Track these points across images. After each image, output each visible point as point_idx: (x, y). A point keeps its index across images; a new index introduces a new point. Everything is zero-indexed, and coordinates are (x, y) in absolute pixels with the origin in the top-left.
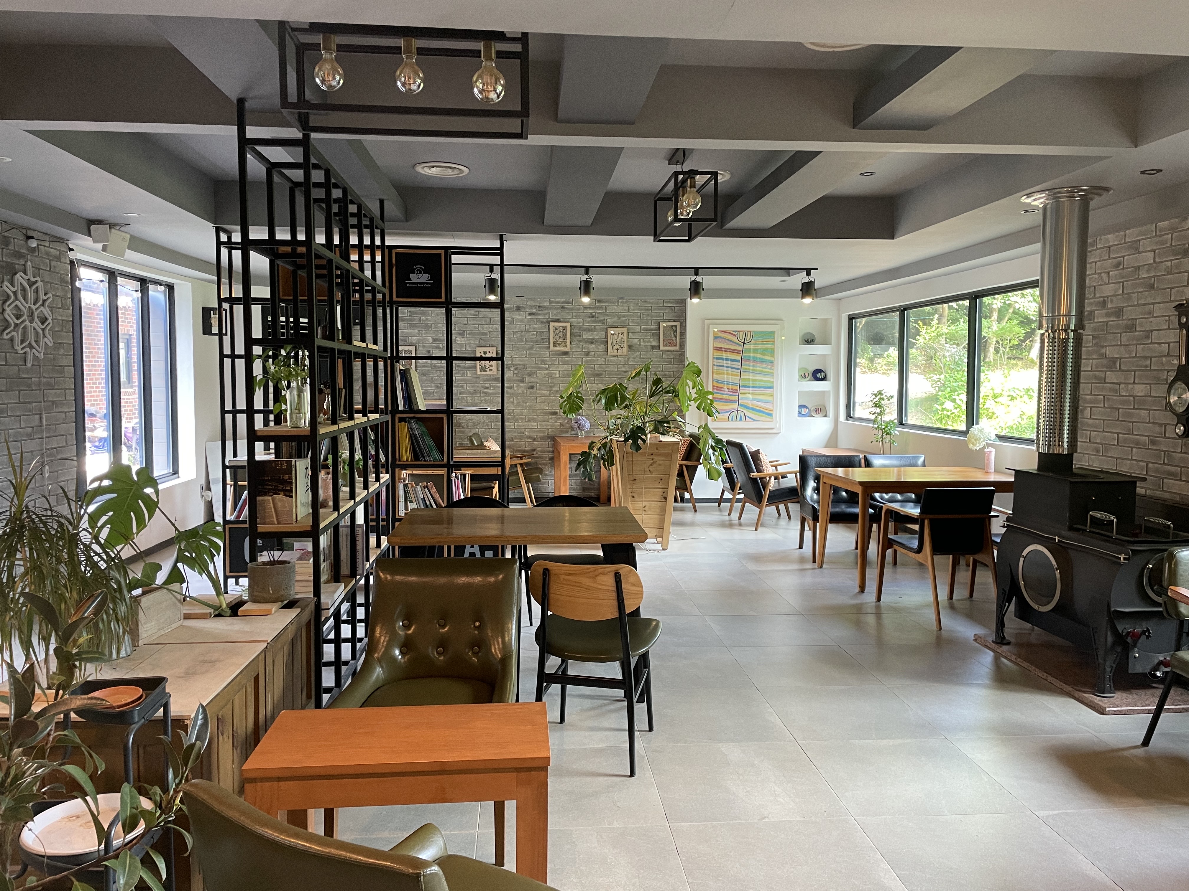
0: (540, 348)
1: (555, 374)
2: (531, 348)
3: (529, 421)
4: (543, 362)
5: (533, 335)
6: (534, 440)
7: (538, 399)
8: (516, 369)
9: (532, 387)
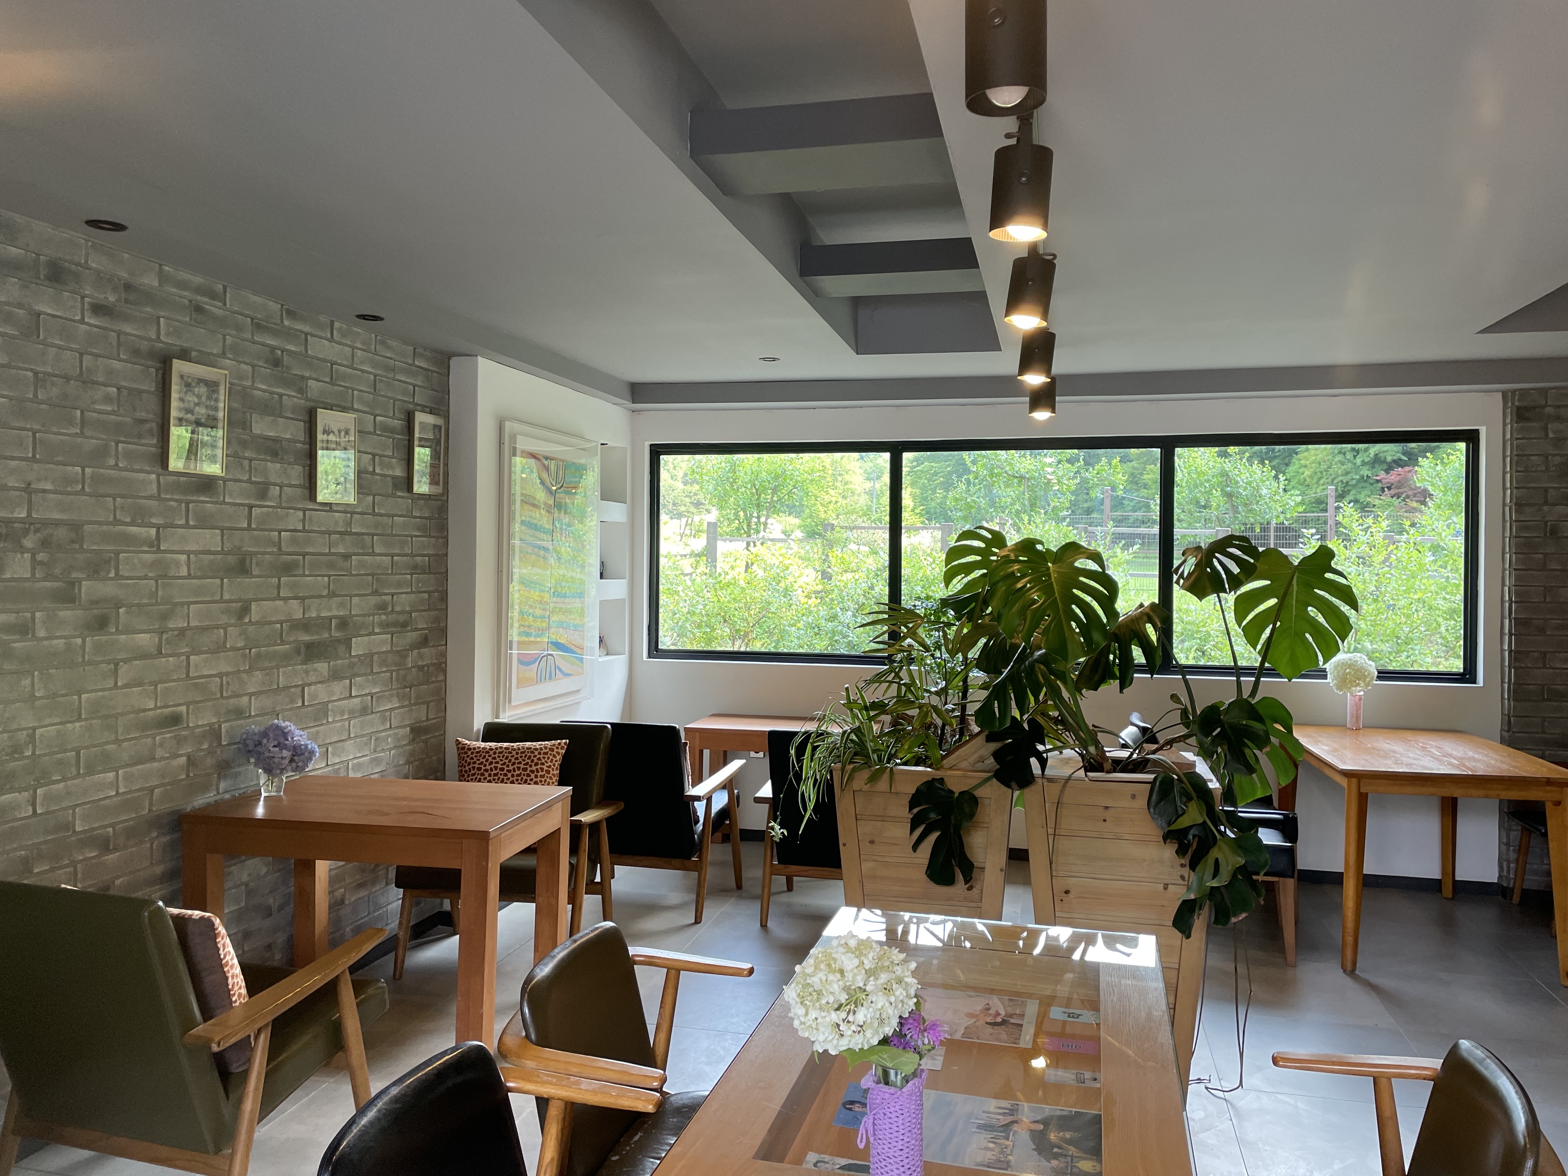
0: (128, 455)
1: (177, 564)
2: (99, 455)
3: (91, 770)
4: (140, 517)
5: (108, 399)
6: (105, 845)
7: (123, 669)
8: (45, 544)
9: (101, 624)
